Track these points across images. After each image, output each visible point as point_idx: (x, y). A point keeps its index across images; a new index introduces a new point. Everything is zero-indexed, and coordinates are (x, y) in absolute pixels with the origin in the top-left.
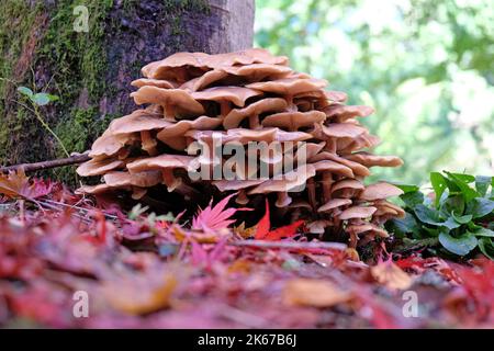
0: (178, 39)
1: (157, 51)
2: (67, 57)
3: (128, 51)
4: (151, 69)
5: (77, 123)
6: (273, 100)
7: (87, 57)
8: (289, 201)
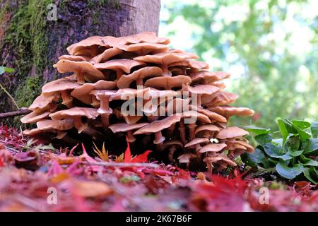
0: (97, 27)
1: (82, 36)
2: (23, 41)
3: (63, 37)
4: (72, 49)
5: (28, 87)
6: (150, 68)
7: (36, 41)
8: (163, 139)
